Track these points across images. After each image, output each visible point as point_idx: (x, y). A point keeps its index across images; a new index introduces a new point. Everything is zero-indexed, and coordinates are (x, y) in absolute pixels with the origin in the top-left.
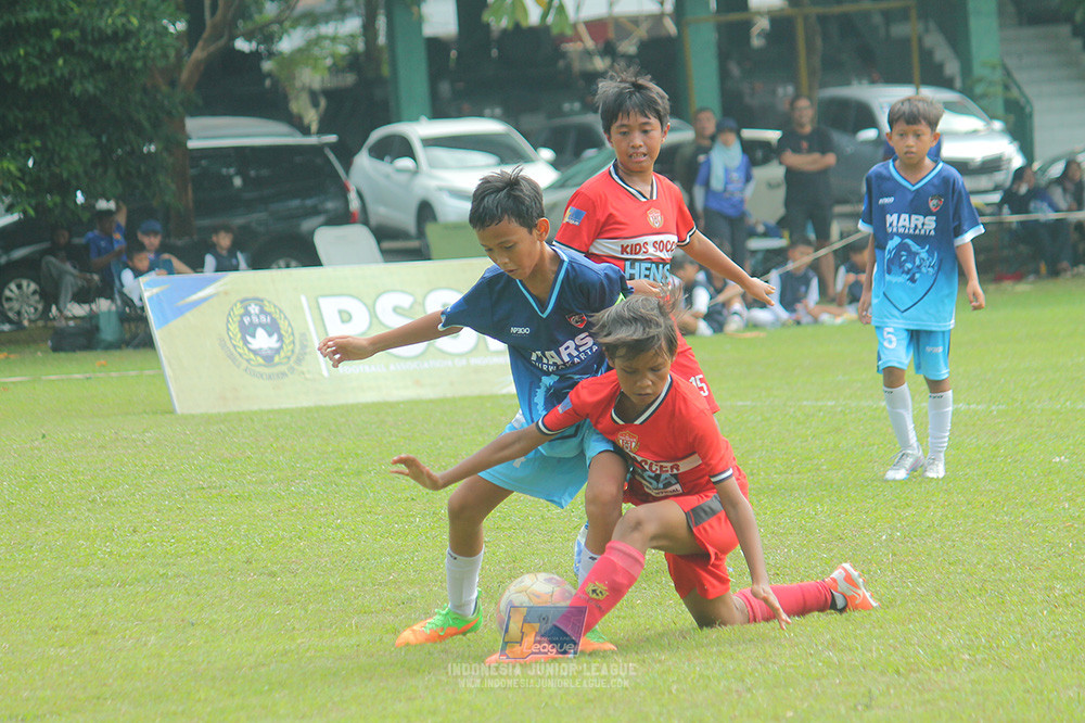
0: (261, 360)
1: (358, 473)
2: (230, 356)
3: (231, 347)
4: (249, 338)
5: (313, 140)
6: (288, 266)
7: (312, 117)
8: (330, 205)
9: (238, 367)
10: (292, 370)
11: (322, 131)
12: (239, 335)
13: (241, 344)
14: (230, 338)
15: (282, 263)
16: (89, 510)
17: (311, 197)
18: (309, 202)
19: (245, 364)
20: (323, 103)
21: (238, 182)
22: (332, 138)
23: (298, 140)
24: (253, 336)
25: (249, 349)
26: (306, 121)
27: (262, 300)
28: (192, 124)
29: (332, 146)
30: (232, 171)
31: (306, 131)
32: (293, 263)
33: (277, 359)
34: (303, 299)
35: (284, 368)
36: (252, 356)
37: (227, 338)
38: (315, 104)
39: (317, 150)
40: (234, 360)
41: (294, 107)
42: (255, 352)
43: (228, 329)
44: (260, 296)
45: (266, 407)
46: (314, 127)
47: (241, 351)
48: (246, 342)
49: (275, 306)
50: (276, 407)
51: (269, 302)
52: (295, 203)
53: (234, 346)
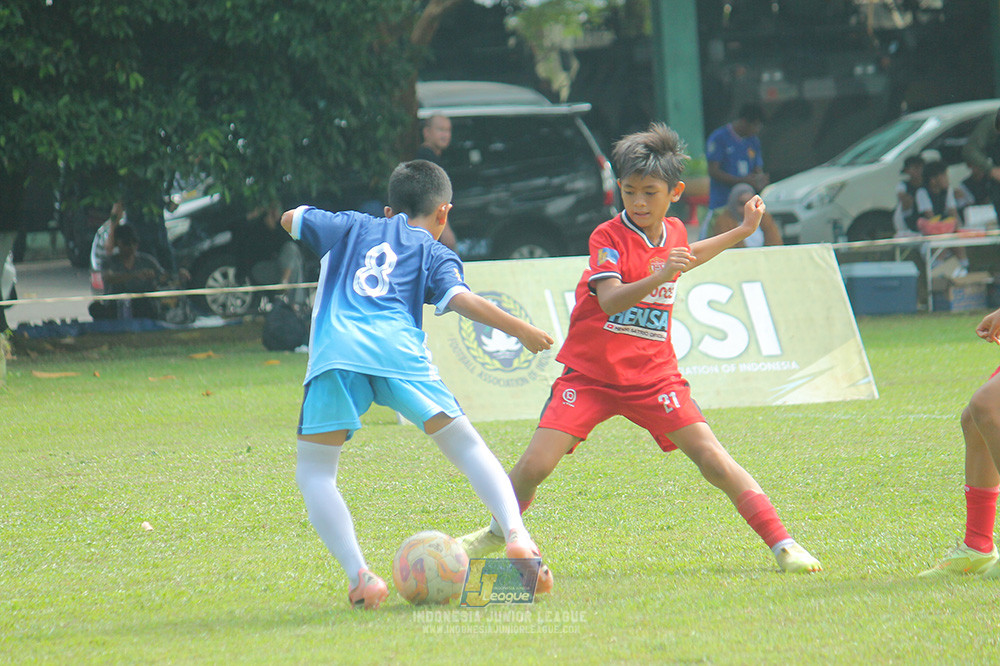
0: (498, 365)
1: (606, 497)
2: (463, 359)
3: (465, 350)
4: (484, 339)
5: (563, 109)
6: (532, 255)
7: (562, 82)
8: (580, 184)
9: (472, 371)
10: (533, 375)
11: (572, 99)
12: (473, 335)
13: (475, 345)
14: (463, 339)
15: (525, 250)
16: (298, 536)
17: (558, 175)
18: (556, 181)
19: (479, 368)
20: (575, 65)
21: (475, 156)
22: (585, 107)
23: (547, 108)
24: (489, 336)
25: (485, 352)
26: (555, 86)
27: (499, 295)
28: (424, 89)
29: (585, 116)
30: (468, 144)
31: (554, 98)
32: (538, 251)
33: (516, 363)
34: (547, 294)
35: (523, 373)
36: (487, 359)
37: (460, 340)
38: (566, 67)
39: (568, 120)
40: (467, 363)
41: (542, 70)
42: (491, 355)
43: (461, 328)
44: (499, 290)
45: (503, 418)
46: (565, 93)
47: (475, 353)
48: (481, 344)
49: (515, 302)
50: (515, 418)
51: (509, 297)
52: (540, 182)
53: (468, 348)
